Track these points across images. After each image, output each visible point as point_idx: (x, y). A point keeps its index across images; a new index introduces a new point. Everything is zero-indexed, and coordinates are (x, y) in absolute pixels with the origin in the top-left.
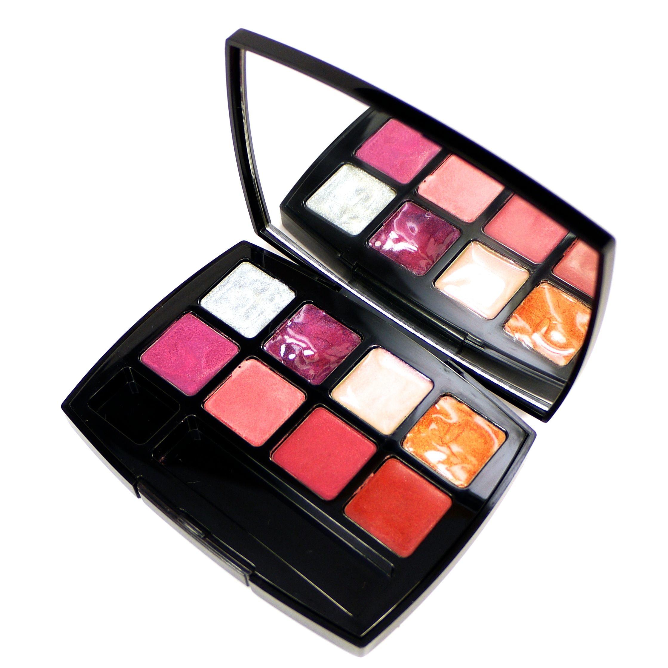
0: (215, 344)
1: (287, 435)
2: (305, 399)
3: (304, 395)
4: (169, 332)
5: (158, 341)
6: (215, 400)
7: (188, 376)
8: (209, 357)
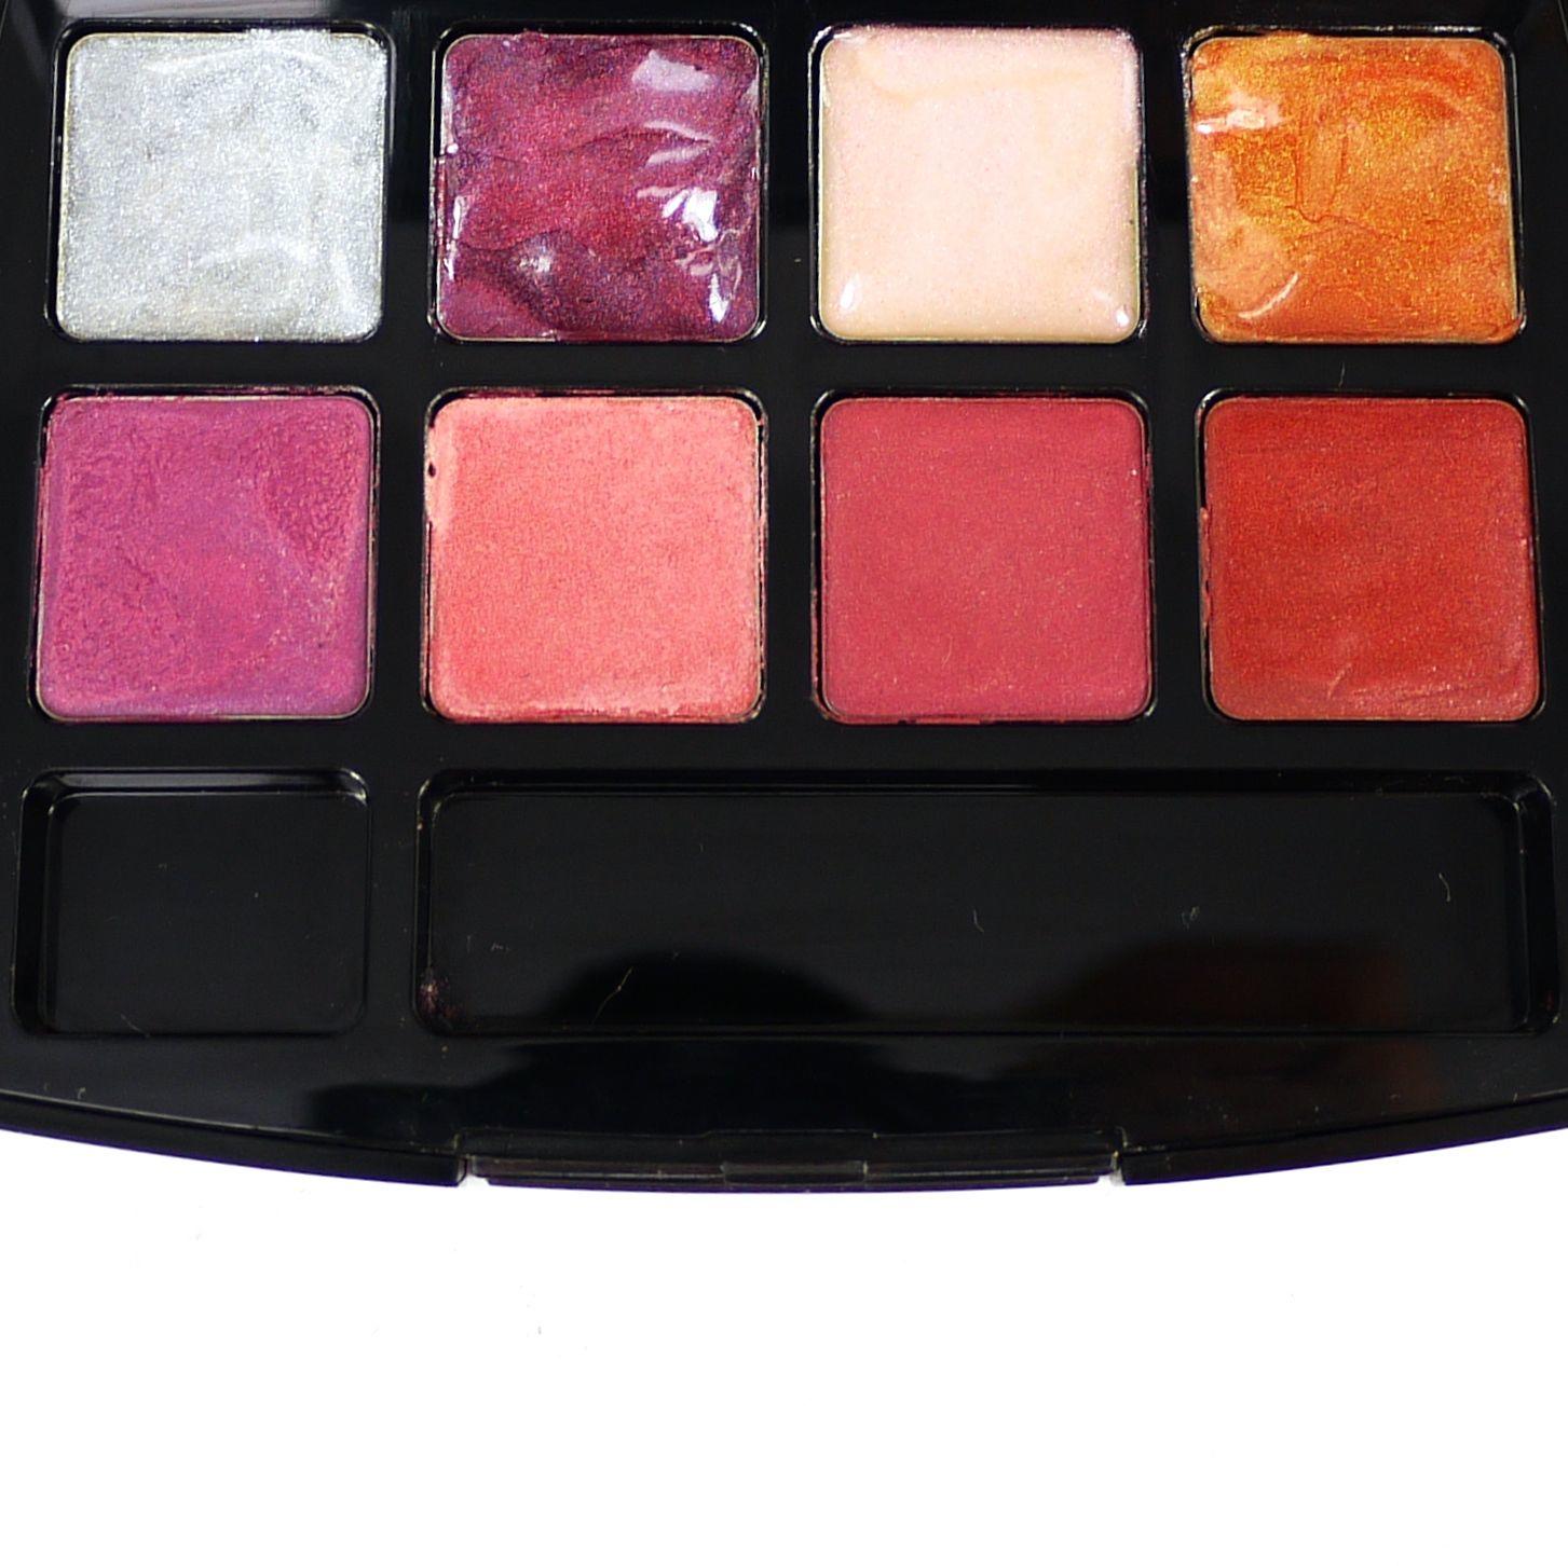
0: (262, 448)
1: (814, 593)
2: (759, 418)
3: (740, 402)
4: (54, 530)
5: (45, 593)
6: (455, 658)
7: (279, 641)
8: (288, 514)
